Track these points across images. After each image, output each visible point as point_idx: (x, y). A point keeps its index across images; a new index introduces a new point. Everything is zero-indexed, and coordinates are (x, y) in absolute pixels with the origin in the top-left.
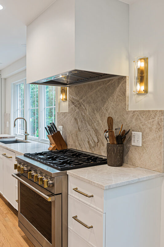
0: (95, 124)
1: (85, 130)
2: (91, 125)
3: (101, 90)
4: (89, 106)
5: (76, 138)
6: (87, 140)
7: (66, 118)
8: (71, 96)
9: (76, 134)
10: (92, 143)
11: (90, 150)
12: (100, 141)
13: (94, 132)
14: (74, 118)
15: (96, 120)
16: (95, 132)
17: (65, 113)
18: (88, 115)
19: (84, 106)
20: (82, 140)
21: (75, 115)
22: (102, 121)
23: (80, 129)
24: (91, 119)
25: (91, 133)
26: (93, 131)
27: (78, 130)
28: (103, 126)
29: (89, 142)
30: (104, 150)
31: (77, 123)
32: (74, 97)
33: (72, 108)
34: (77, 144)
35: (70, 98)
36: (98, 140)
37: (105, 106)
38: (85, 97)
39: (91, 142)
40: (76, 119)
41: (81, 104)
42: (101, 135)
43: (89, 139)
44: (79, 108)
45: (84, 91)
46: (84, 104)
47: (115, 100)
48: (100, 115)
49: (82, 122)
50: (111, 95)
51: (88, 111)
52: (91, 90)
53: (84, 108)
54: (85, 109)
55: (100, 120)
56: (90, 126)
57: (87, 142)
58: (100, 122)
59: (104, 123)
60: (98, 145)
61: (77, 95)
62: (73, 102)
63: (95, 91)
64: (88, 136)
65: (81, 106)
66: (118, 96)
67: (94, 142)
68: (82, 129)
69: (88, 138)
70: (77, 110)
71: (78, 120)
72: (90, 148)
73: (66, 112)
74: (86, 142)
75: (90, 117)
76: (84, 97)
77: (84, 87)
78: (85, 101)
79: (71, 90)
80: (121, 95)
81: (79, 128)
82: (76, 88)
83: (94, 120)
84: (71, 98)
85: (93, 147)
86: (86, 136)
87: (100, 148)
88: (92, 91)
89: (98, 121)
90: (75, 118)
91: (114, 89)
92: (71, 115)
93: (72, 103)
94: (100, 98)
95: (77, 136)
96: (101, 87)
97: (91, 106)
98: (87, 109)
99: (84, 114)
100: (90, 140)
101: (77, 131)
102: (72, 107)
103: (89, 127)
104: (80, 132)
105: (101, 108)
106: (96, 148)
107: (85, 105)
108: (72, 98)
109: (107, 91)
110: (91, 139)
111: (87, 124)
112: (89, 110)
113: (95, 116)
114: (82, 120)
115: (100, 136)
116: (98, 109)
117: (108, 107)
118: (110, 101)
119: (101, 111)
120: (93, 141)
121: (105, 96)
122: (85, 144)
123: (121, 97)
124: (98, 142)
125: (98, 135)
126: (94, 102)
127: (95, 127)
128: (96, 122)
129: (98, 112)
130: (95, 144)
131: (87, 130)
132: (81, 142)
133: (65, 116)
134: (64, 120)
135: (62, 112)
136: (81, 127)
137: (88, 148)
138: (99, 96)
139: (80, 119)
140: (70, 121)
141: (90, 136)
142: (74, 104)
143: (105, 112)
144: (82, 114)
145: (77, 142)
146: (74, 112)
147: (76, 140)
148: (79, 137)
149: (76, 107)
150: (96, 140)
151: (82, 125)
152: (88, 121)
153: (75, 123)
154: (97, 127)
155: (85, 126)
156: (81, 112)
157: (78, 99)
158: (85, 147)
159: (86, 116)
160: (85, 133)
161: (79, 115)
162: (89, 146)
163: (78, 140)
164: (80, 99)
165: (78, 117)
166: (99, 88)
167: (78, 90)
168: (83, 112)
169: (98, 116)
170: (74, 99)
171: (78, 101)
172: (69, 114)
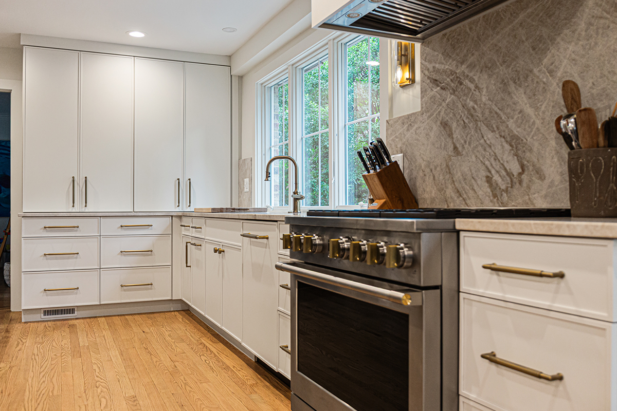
0: (511, 124)
1: (476, 147)
2: (495, 129)
3: (529, 20)
4: (490, 76)
5: (448, 176)
6: (483, 173)
7: (415, 128)
9: (447, 166)
10: (499, 180)
11: (495, 200)
12: (531, 168)
13: (507, 147)
14: (439, 123)
15: (514, 110)
16: (511, 146)
17: (409, 116)
18: (485, 104)
19: (472, 80)
20: (465, 179)
21: (442, 113)
22: (537, 109)
23: (460, 149)
24: (498, 111)
25: (496, 151)
26: (505, 144)
27: (452, 154)
28: (538, 122)
29: (489, 180)
30: (544, 192)
31: (450, 135)
32: (437, 66)
33: (433, 97)
34: (450, 192)
35: (427, 73)
36: (523, 167)
37: (545, 61)
38: (477, 53)
39: (496, 177)
40: (445, 125)
41: (462, 78)
42: (531, 150)
43: (490, 172)
44: (454, 92)
45: (473, 39)
46: (471, 75)
47: (579, 34)
48: (528, 91)
49: (465, 126)
50: (566, 24)
51: (485, 90)
52: (494, 29)
54: (477, 87)
55: (528, 105)
56: (493, 131)
57: (484, 180)
58: (529, 111)
59: (544, 112)
60: (520, 182)
61: (447, 55)
62: (436, 80)
63: (507, 29)
64: (487, 163)
65: (461, 84)
66: (593, 20)
67: (509, 174)
68: (466, 146)
69: (487, 167)
70: (450, 98)
71: (454, 125)
72: (495, 196)
73: (414, 114)
74: (479, 182)
75: (494, 107)
76: (473, 54)
77: (471, 29)
78: (475, 66)
79: (428, 50)
80: (605, 14)
81: (455, 148)
82: (445, 40)
83: (505, 114)
84: (428, 70)
85: (506, 191)
86: (480, 165)
87: (529, 187)
88: (498, 33)
89: (521, 112)
90: (441, 123)
92: (429, 117)
93: (431, 86)
94: (527, 45)
95: (449, 170)
96: (529, 10)
97: (495, 76)
98: (483, 86)
99: (471, 104)
100: (493, 172)
101: (450, 156)
102: (432, 93)
103: (489, 136)
104: (460, 158)
105: (531, 71)
106: (515, 192)
107: (476, 78)
108: (431, 69)
109: (550, 17)
110: (498, 168)
111: (484, 129)
112: (487, 88)
113: (512, 98)
114: (466, 121)
115: (528, 154)
116: (521, 78)
117: (557, 63)
118: (562, 43)
119: (530, 79)
120: (504, 173)
122: (476, 187)
123: (602, 21)
124: (520, 174)
125: (519, 152)
126: (504, 62)
127: (511, 132)
128: (516, 117)
129: (520, 86)
130: (512, 181)
131: (482, 146)
132: (464, 185)
133: (411, 125)
134: (408, 135)
135: (401, 117)
136: (463, 142)
137: (487, 197)
138: (524, 39)
139: (458, 121)
140: (427, 135)
141: (495, 160)
142: (440, 83)
143: (545, 80)
144: (465, 104)
145: (450, 187)
146: (441, 105)
147: (445, 183)
148: (457, 172)
149: (444, 92)
150: (515, 168)
151: (466, 137)
152: (486, 119)
153: (443, 135)
154: (519, 129)
155: (476, 135)
156: (463, 100)
157: (453, 68)
158: (478, 196)
159: (480, 107)
160: (476, 156)
161: (455, 110)
162: (492, 191)
163: (453, 181)
164: (460, 65)
165: (451, 118)
166: (522, 16)
167: (450, 42)
168: (468, 100)
169: (521, 98)
170: (438, 71)
171: (453, 72)
172: (424, 115)
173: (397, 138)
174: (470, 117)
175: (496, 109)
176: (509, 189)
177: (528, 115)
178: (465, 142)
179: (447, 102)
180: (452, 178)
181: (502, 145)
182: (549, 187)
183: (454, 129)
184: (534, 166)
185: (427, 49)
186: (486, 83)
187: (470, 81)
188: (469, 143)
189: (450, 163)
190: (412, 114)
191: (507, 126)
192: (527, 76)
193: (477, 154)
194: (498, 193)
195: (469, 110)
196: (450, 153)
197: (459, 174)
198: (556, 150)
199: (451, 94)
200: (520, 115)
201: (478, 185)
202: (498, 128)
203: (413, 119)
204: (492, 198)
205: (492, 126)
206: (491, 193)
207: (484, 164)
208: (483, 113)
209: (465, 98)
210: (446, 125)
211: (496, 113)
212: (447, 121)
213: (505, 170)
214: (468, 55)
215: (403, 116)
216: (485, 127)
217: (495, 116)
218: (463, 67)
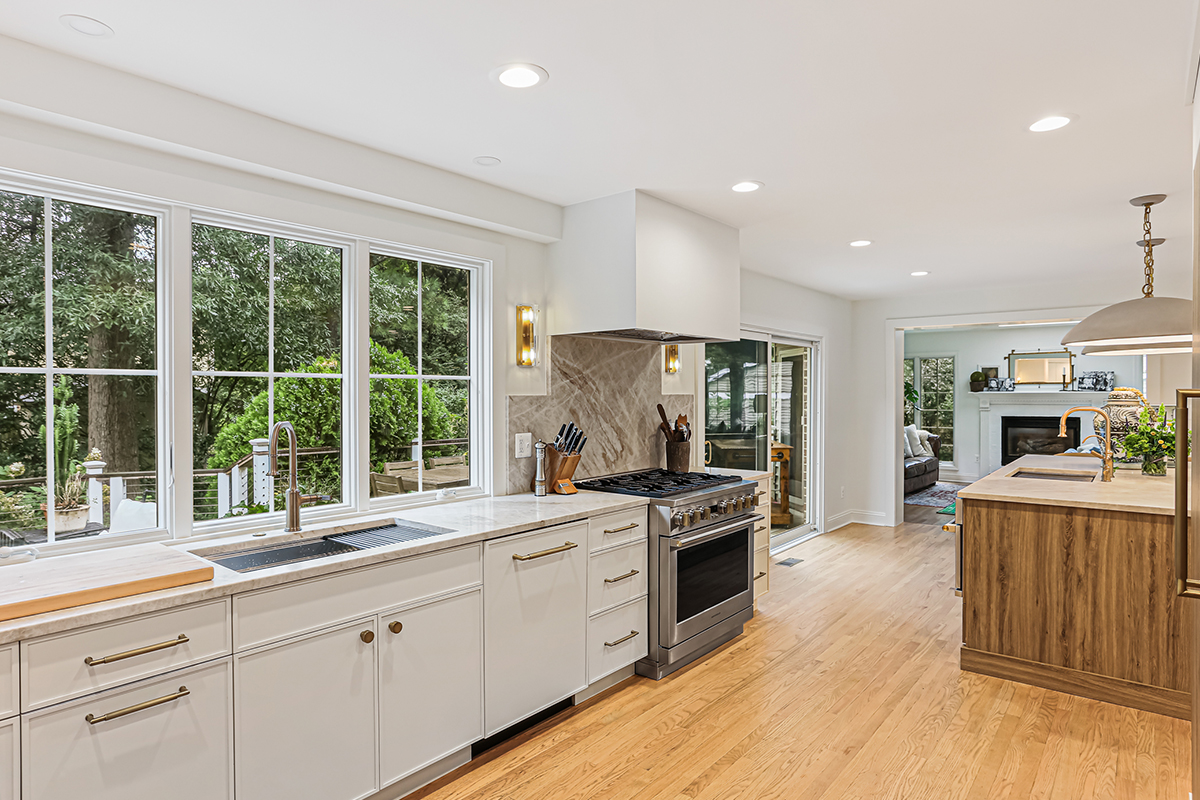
0: (617, 419)
2: (608, 422)
3: (627, 358)
4: (606, 384)
6: (601, 451)
7: (544, 410)
8: (561, 360)
10: (610, 456)
11: (608, 469)
12: (627, 448)
13: (615, 434)
14: (568, 410)
15: (619, 411)
16: (617, 433)
17: (538, 398)
18: (602, 403)
19: (594, 384)
20: (588, 456)
21: (571, 402)
22: (630, 413)
23: (585, 433)
24: (610, 410)
25: (609, 437)
26: (614, 432)
28: (630, 421)
29: (604, 455)
32: (567, 362)
33: (563, 387)
36: (623, 447)
37: (634, 386)
38: (598, 365)
39: (609, 454)
40: (573, 412)
41: (587, 379)
42: (627, 437)
43: (605, 451)
44: (581, 388)
46: (594, 379)
47: (647, 378)
48: (626, 401)
49: (589, 416)
50: (642, 370)
51: (602, 394)
52: (610, 353)
53: (594, 388)
54: (597, 389)
55: (625, 410)
57: (602, 455)
58: (626, 413)
59: (633, 416)
60: (622, 456)
61: (576, 358)
62: (566, 374)
63: (616, 357)
64: (603, 444)
65: (586, 383)
66: (652, 373)
67: (616, 452)
69: (603, 447)
70: (577, 392)
71: (581, 414)
72: (608, 466)
73: (544, 397)
74: (598, 457)
75: (607, 406)
76: (595, 365)
78: (596, 374)
79: (558, 344)
82: (574, 343)
83: (614, 412)
84: (558, 361)
85: (614, 462)
86: (599, 445)
87: (626, 460)
88: (611, 357)
89: (622, 413)
90: (570, 410)
91: (647, 361)
92: (559, 403)
93: (561, 376)
94: (626, 373)
96: (627, 352)
97: (609, 385)
98: (601, 389)
99: (593, 401)
100: (607, 450)
102: (562, 383)
103: (604, 425)
105: (627, 389)
106: (619, 462)
107: (597, 383)
108: (562, 362)
109: (636, 362)
110: (609, 448)
111: (602, 420)
112: (604, 392)
113: (618, 403)
114: (590, 412)
115: (625, 439)
116: (623, 392)
117: (638, 389)
118: (641, 379)
119: (627, 394)
120: (613, 451)
121: (634, 369)
122: (596, 461)
123: (655, 375)
124: (622, 452)
125: (621, 438)
126: (614, 378)
127: (617, 424)
128: (619, 416)
129: (622, 397)
130: (617, 456)
131: (600, 432)
133: (540, 406)
134: (537, 415)
135: (528, 397)
137: (603, 468)
138: (625, 369)
139: (584, 411)
141: (608, 442)
142: (569, 377)
143: (633, 397)
144: (589, 400)
146: (570, 395)
149: (573, 386)
150: (618, 447)
151: (590, 424)
152: (603, 414)
154: (621, 424)
155: (597, 424)
156: (587, 396)
157: (580, 368)
158: (598, 467)
159: (599, 404)
161: (582, 402)
164: (585, 369)
165: (578, 408)
166: (623, 353)
167: (579, 348)
168: (591, 397)
169: (622, 404)
170: (568, 366)
171: (580, 372)
172: (554, 400)
173: (523, 416)
174: (592, 410)
175: (609, 408)
176: (616, 461)
177: (626, 416)
178: (589, 428)
179: (575, 394)
181: (612, 433)
182: (635, 459)
183: (580, 417)
184: (628, 446)
186: (603, 388)
188: (592, 429)
190: (541, 397)
191: (615, 421)
192: (626, 392)
193: (597, 437)
194: (609, 464)
195: (591, 405)
198: (638, 438)
199: (578, 389)
200: (622, 415)
202: (610, 421)
203: (542, 401)
204: (606, 468)
205: (606, 419)
206: (605, 465)
207: (601, 445)
208: (601, 409)
209: (589, 395)
210: (575, 412)
212: (575, 409)
213: (614, 449)
214: (592, 364)
215: (532, 396)
216: (602, 418)
217: (609, 412)
218: (588, 371)
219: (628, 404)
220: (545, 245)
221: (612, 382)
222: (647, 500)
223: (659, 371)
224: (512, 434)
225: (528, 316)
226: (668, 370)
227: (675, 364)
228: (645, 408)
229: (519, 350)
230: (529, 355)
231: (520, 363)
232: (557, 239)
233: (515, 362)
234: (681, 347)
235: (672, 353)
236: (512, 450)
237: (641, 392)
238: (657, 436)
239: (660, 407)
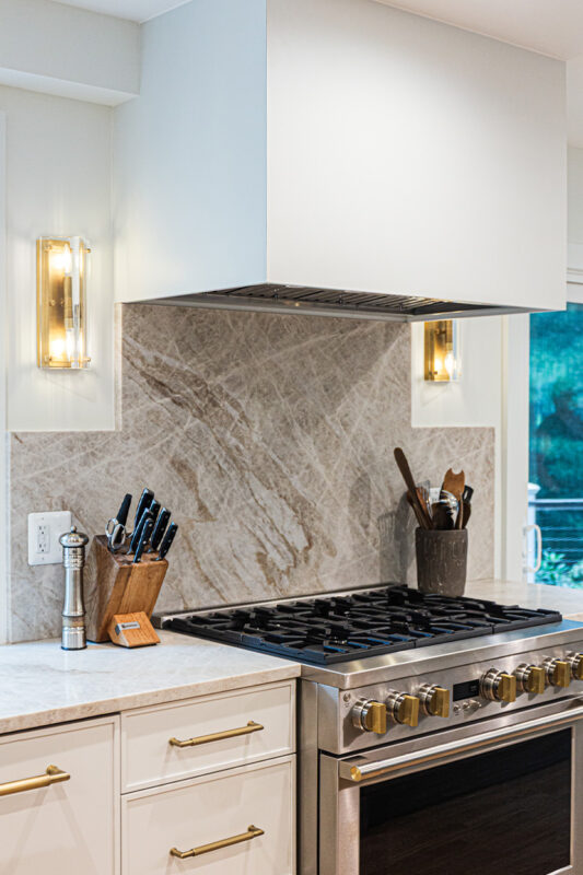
0: (295, 480)
1: (242, 508)
2: (273, 485)
3: (321, 350)
4: (266, 406)
5: (185, 555)
6: (253, 549)
7: (105, 462)
8: (149, 355)
9: (185, 538)
10: (277, 559)
11: (271, 587)
12: (320, 541)
13: (290, 512)
14: (167, 461)
15: (300, 463)
16: (294, 510)
17: (88, 438)
18: (257, 447)
19: (236, 405)
20: (220, 558)
21: (175, 445)
22: (328, 466)
23: (211, 510)
24: (277, 460)
25: (273, 517)
26: (286, 508)
27: (197, 517)
28: (329, 483)
29: (262, 558)
30: (334, 571)
31: (192, 485)
32: (164, 358)
33: (153, 413)
34: (189, 581)
35: (138, 363)
36: (309, 539)
37: (339, 409)
38: (244, 366)
39: (273, 555)
40: (180, 466)
41: (218, 396)
42: (320, 519)
43: (263, 546)
44: (200, 414)
45: (238, 341)
46: (234, 395)
47: (374, 391)
48: (318, 442)
49: (221, 474)
50: (361, 374)
51: (256, 427)
52: (273, 341)
53: (235, 413)
54: (243, 417)
55: (317, 460)
56: (269, 488)
57: (254, 557)
58: (320, 468)
59: (336, 473)
60: (307, 559)
61: (187, 350)
62: (162, 384)
63: (294, 349)
64: (259, 533)
65: (215, 405)
66: (387, 382)
67: (292, 550)
68: (224, 506)
69: (258, 539)
70: (191, 423)
71: (200, 470)
72: (271, 581)
73: (103, 434)
74: (246, 563)
75: (270, 453)
76: (237, 365)
77: (235, 323)
78: (240, 384)
79: (141, 321)
81: (202, 508)
82: (183, 320)
83: (287, 466)
84: (143, 359)
85: (288, 572)
86: (247, 537)
87: (317, 566)
88: (279, 349)
89: (308, 467)
90: (173, 463)
91: (373, 355)
92: (143, 447)
93: (149, 389)
94: (318, 381)
95: (188, 544)
96: (322, 338)
97: (273, 409)
98: (255, 417)
99: (234, 441)
100: (268, 546)
102: (153, 405)
103: (263, 494)
104: (210, 524)
105: (322, 417)
106: (299, 573)
107: (243, 403)
108: (151, 360)
109: (345, 357)
110: (275, 541)
111: (255, 483)
112: (261, 422)
113: (297, 446)
114: (225, 467)
115: (316, 523)
116: (310, 422)
117: (351, 416)
118: (357, 394)
119: (320, 426)
120: (284, 548)
121: (340, 374)
122: (239, 571)
123: (395, 386)
124: (307, 549)
125: (306, 520)
126: (288, 393)
127: (294, 490)
128: (301, 473)
129: (309, 433)
130: (295, 559)
131: (251, 508)
132: (218, 567)
133: (93, 454)
134: (86, 474)
135: (63, 434)
136: (216, 499)
137: (259, 585)
138: (315, 373)
139: (209, 464)
140: (137, 479)
141: (271, 529)
142: (171, 391)
143: (338, 432)
144: (223, 439)
145: (190, 572)
146: (172, 430)
147: (180, 566)
148: (205, 548)
149: (179, 411)
150: (299, 541)
151: (224, 492)
152: (259, 468)
153: (175, 484)
154: (305, 490)
155: (242, 490)
156: (218, 431)
157: (200, 371)
158: (244, 583)
159: (249, 449)
160: (241, 523)
161: (203, 444)
162: (266, 575)
163: (198, 563)
164: (213, 374)
165: (194, 457)
166: (312, 341)
167: (194, 327)
168: (228, 435)
169: (308, 448)
170: (166, 368)
171: (197, 381)
172: (131, 441)
173: (48, 475)
174: (231, 461)
175: (274, 456)
176: (291, 569)
177: (318, 473)
178: (222, 500)
179: (186, 427)
180: (196, 558)
181: (282, 509)
182: (341, 564)
183: (199, 476)
184: (323, 538)
185: (141, 318)
186: (259, 415)
187: (232, 405)
188: (229, 501)
189: (191, 533)
190: (97, 433)
191: (290, 484)
192: (318, 422)
193: (243, 519)
194: (275, 575)
195: (229, 450)
196: (190, 516)
197: (210, 551)
198: (349, 520)
199: (194, 416)
200: (307, 471)
201: (243, 566)
202: (276, 485)
203: (99, 444)
204: (266, 584)
205: (267, 480)
206: (265, 579)
207: (254, 535)
208: (254, 461)
209: (222, 429)
210: (185, 467)
211: (274, 462)
212: (187, 461)
213: (287, 543)
214: (229, 363)
215: (72, 433)
216: (256, 479)
217: (273, 466)
218: (220, 379)
219: (323, 449)
220: (110, 111)
221: (284, 403)
222: (293, 667)
223: (405, 375)
224: (18, 513)
225: (61, 263)
226: (429, 376)
227: (444, 363)
228: (369, 457)
229: (43, 335)
230: (63, 345)
231: (45, 363)
232: (132, 96)
233: (33, 358)
234: (460, 325)
235: (439, 338)
236: (18, 546)
237: (359, 422)
238: (399, 516)
239: (399, 455)
